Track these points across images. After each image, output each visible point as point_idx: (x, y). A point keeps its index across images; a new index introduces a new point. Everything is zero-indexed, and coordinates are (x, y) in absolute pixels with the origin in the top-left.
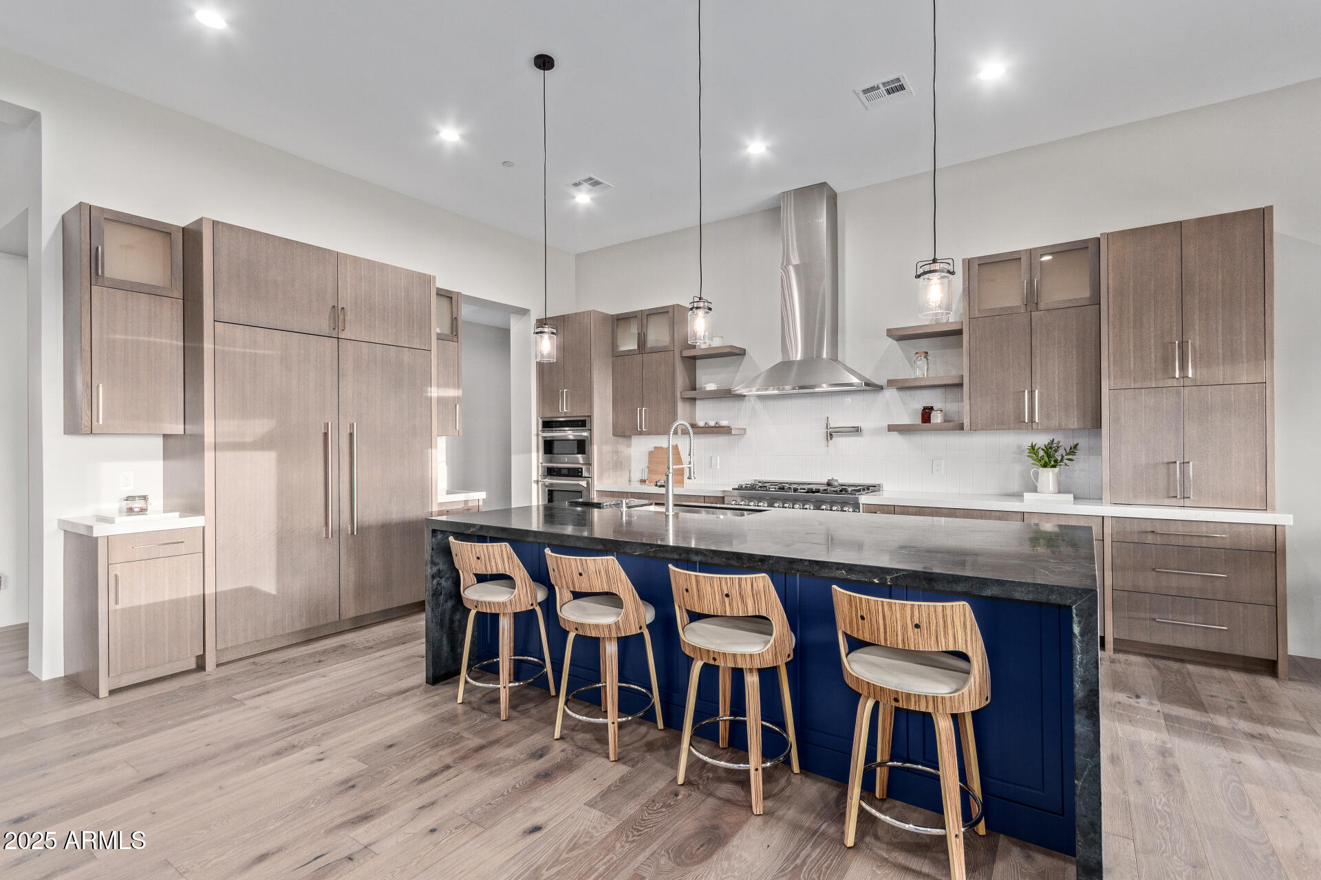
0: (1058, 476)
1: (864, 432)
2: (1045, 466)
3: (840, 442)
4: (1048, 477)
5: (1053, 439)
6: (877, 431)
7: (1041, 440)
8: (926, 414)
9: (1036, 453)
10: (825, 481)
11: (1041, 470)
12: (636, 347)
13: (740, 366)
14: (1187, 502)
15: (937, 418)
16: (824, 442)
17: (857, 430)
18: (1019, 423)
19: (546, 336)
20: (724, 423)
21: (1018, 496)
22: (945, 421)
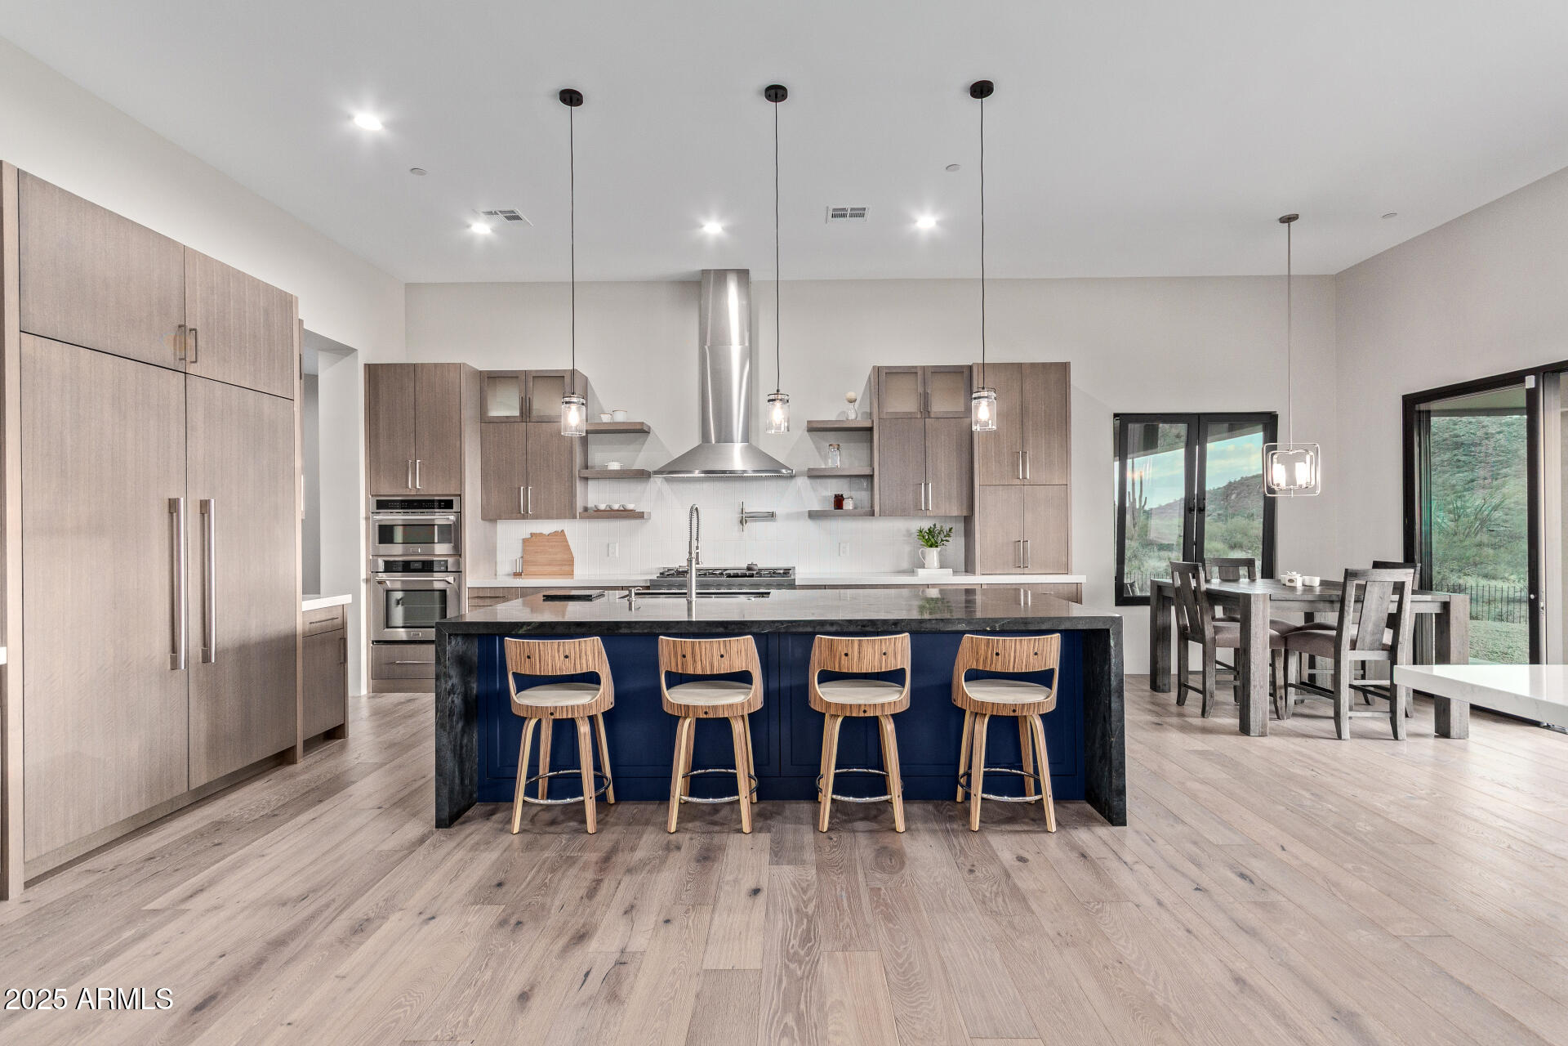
0: (940, 554)
1: (778, 518)
2: (931, 546)
3: (753, 527)
4: (933, 555)
5: (935, 525)
6: (790, 517)
7: (926, 525)
8: (839, 501)
9: (924, 537)
10: (745, 566)
11: (929, 550)
12: (517, 413)
13: (643, 444)
14: (1026, 571)
15: (848, 505)
16: (737, 526)
17: (772, 516)
18: (917, 510)
19: (574, 407)
20: (630, 506)
21: (912, 572)
22: (855, 508)
